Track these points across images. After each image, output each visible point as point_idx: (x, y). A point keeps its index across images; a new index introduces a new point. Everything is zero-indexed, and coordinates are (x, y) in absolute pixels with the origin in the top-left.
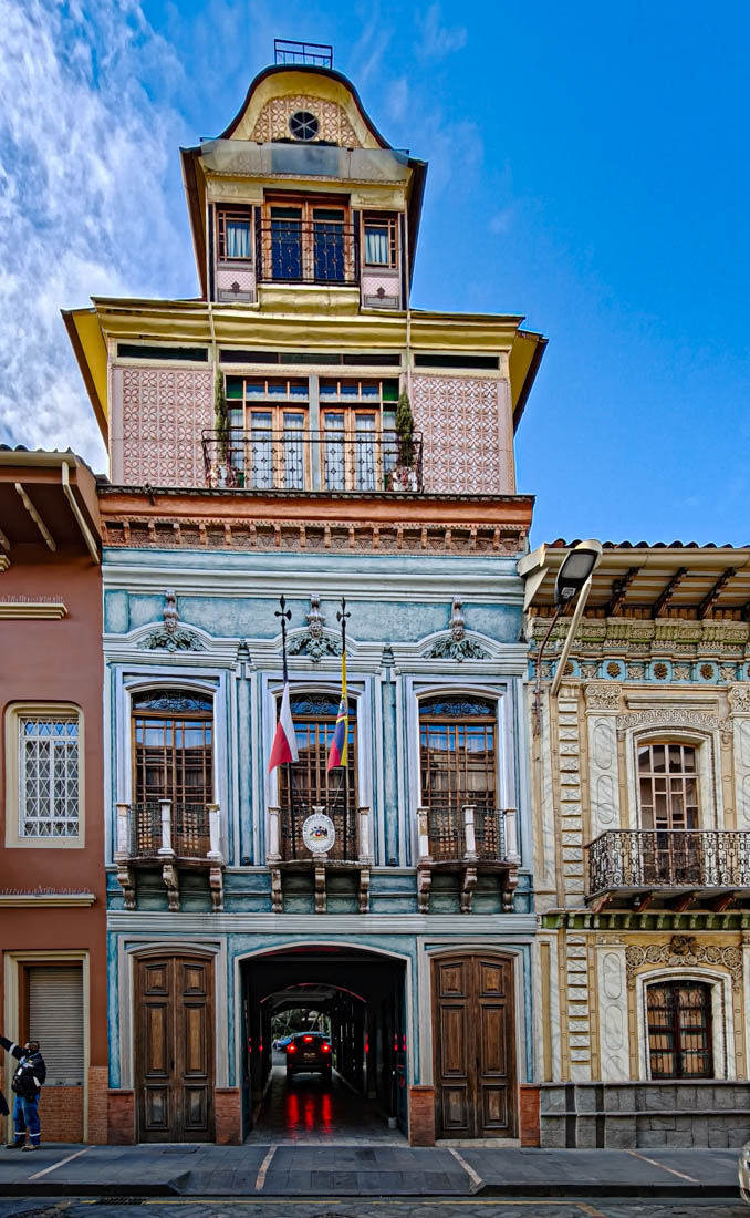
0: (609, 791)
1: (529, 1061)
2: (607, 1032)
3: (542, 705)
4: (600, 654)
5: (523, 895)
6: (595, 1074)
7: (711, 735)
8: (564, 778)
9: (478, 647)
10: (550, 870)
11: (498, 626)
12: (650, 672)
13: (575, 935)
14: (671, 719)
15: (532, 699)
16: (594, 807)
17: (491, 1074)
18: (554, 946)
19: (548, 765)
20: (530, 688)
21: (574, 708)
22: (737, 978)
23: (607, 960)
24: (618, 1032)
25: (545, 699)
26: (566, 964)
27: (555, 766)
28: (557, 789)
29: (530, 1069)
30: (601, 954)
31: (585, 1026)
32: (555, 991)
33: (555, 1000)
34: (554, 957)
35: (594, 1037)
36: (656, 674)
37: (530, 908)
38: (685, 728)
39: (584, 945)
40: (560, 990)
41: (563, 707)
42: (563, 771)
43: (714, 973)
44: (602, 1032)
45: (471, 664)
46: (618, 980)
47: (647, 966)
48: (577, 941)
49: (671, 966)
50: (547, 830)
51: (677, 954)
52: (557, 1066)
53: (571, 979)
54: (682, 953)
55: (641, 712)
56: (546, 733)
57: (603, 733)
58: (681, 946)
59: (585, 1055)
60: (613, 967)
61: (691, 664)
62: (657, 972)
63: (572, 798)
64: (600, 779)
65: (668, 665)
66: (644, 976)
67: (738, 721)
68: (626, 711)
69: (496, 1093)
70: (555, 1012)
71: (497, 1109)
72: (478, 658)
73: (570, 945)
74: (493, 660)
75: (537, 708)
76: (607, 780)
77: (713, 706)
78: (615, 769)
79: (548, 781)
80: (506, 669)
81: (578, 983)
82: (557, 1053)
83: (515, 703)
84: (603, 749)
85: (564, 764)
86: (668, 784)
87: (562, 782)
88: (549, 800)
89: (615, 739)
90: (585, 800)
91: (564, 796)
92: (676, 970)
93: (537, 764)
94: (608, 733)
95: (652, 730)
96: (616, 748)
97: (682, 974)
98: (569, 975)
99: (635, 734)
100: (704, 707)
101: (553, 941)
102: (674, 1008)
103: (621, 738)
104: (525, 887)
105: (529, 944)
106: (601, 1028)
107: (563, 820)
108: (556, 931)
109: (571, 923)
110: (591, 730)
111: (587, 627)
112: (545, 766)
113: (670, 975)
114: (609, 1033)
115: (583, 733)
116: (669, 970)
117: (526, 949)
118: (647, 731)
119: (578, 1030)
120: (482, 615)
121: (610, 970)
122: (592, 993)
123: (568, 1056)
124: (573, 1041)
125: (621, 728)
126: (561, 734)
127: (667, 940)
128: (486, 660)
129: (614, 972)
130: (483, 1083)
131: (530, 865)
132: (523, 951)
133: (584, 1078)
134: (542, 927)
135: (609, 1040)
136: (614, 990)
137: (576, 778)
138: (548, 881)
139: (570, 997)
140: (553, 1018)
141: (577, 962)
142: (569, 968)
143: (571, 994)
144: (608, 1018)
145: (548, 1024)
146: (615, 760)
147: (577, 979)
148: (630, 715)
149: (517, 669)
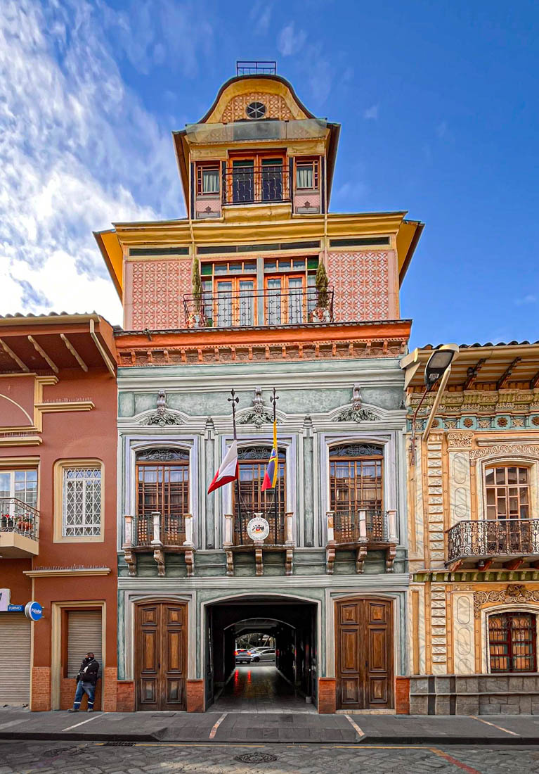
0: (464, 497)
1: (403, 662)
2: (459, 644)
3: (416, 447)
4: (459, 413)
5: (400, 562)
6: (450, 670)
8: (431, 491)
9: (371, 413)
10: (420, 546)
11: (385, 400)
12: (495, 423)
13: (437, 586)
14: (510, 451)
15: (409, 443)
16: (452, 507)
17: (376, 670)
18: (422, 593)
19: (419, 483)
20: (407, 437)
21: (440, 447)
23: (460, 600)
24: (467, 644)
25: (418, 443)
26: (430, 603)
27: (425, 484)
28: (426, 497)
29: (403, 667)
30: (456, 597)
31: (444, 641)
32: (422, 620)
33: (422, 625)
34: (422, 599)
35: (449, 648)
36: (499, 424)
37: (405, 570)
38: (520, 456)
39: (443, 591)
40: (426, 619)
41: (430, 447)
42: (431, 486)
44: (455, 644)
45: (366, 424)
46: (468, 613)
47: (490, 603)
48: (439, 589)
49: (506, 603)
50: (418, 522)
51: (511, 596)
52: (423, 665)
53: (434, 612)
54: (515, 595)
55: (487, 448)
56: (419, 464)
57: (460, 462)
58: (514, 591)
59: (444, 658)
60: (464, 605)
61: (525, 416)
62: (496, 607)
63: (436, 502)
64: (457, 490)
65: (508, 418)
66: (487, 610)
68: (476, 448)
69: (379, 682)
70: (422, 632)
71: (379, 692)
72: (372, 420)
73: (432, 591)
74: (381, 421)
75: (412, 449)
76: (462, 491)
78: (469, 483)
79: (419, 492)
80: (391, 426)
81: (438, 615)
82: (423, 657)
83: (397, 446)
84: (460, 472)
85: (431, 481)
86: (507, 492)
87: (430, 493)
88: (420, 504)
89: (468, 465)
90: (446, 503)
91: (431, 501)
92: (510, 606)
93: (412, 482)
94: (463, 462)
95: (495, 458)
96: (469, 471)
97: (515, 608)
98: (432, 610)
99: (483, 462)
100: (533, 443)
101: (422, 589)
102: (509, 630)
103: (473, 464)
104: (401, 558)
105: (404, 592)
106: (455, 642)
107: (430, 516)
108: (424, 584)
109: (434, 578)
110: (451, 461)
111: (450, 398)
113: (506, 609)
114: (461, 645)
115: (445, 463)
116: (504, 606)
117: (402, 595)
118: (492, 459)
119: (438, 643)
120: (374, 395)
121: (462, 606)
122: (449, 621)
123: (431, 659)
124: (434, 650)
125: (473, 458)
126: (430, 463)
127: (504, 588)
128: (377, 421)
129: (465, 608)
130: (371, 676)
131: (406, 544)
132: (400, 596)
133: (442, 672)
134: (414, 581)
135: (461, 649)
136: (465, 619)
137: (441, 490)
138: (419, 553)
139: (433, 623)
140: (420, 636)
141: (438, 602)
142: (432, 606)
143: (434, 622)
144: (460, 636)
145: (417, 640)
146: (468, 478)
147: (438, 613)
148: (479, 450)
149: (399, 426)
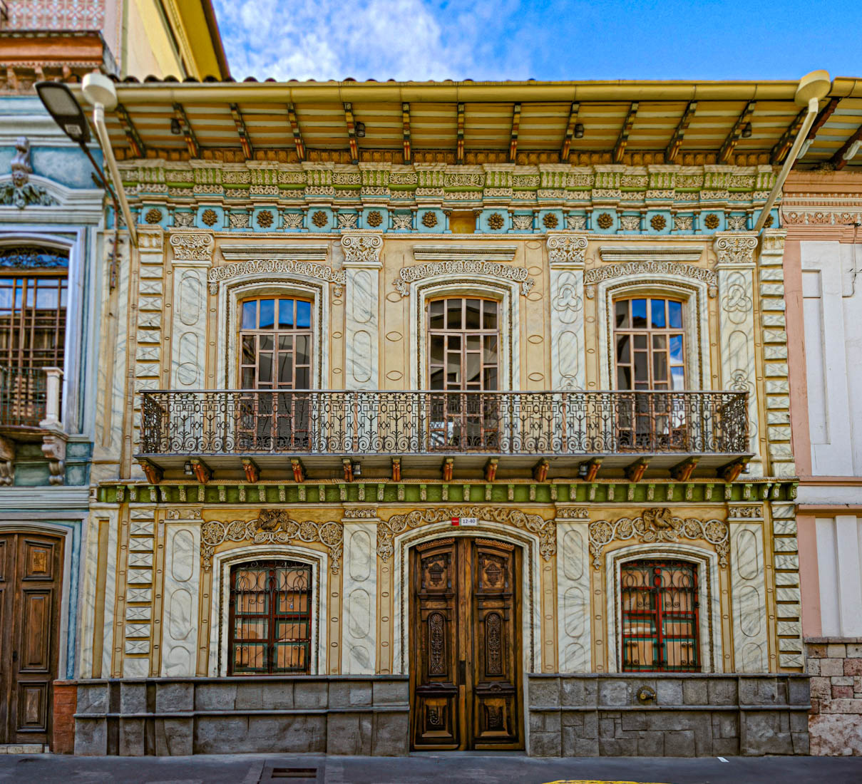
0: (193, 349)
1: (71, 654)
2: (172, 620)
3: (119, 255)
4: (193, 200)
5: (78, 464)
6: (156, 669)
7: (321, 288)
8: (142, 335)
9: (44, 193)
10: (115, 437)
11: (74, 170)
12: (254, 221)
13: (142, 510)
14: (274, 271)
15: (108, 248)
16: (174, 367)
17: (32, 669)
18: (114, 523)
19: (123, 322)
20: (106, 238)
21: (160, 259)
22: (335, 557)
23: (177, 537)
24: (184, 619)
25: (125, 249)
26: (128, 542)
27: (132, 321)
28: (132, 347)
29: (71, 663)
30: (171, 530)
31: (147, 613)
32: (111, 573)
33: (111, 584)
34: (113, 535)
35: (157, 626)
37: (86, 478)
38: (289, 280)
39: (152, 520)
40: (118, 572)
41: (144, 258)
42: (141, 328)
43: (308, 552)
44: (166, 620)
45: (33, 211)
46: (190, 561)
47: (229, 543)
48: (143, 517)
49: (256, 544)
50: (117, 392)
51: (265, 529)
52: (107, 660)
53: (132, 559)
54: (270, 529)
55: (239, 263)
56: (124, 286)
57: (191, 286)
58: (268, 522)
59: (144, 646)
60: (184, 546)
61: (303, 210)
62: (238, 551)
63: (147, 357)
64: (183, 336)
65: (275, 213)
66: (222, 555)
67: (351, 272)
68: (222, 262)
69: (35, 691)
70: (110, 597)
71: (35, 710)
72: (46, 205)
73: (134, 520)
74: (62, 207)
75: (116, 255)
76: (191, 338)
77: (324, 256)
78: (203, 324)
79: (122, 338)
80: (76, 217)
81: (140, 563)
82: (108, 644)
83: (87, 254)
84: (189, 304)
85: (143, 319)
87: (139, 339)
88: (121, 358)
89: (204, 293)
90: (167, 359)
91: (139, 356)
92: (262, 548)
93: (112, 320)
94: (196, 286)
95: (251, 282)
96: (205, 303)
97: (270, 553)
98: (130, 555)
99: (230, 287)
100: (311, 257)
101: (113, 515)
103: (212, 290)
104: (82, 457)
105: (81, 520)
106: (166, 616)
107: (136, 381)
108: (116, 506)
109: (133, 496)
110: (176, 283)
112: (120, 322)
113: (255, 554)
114: (174, 621)
115: (169, 287)
116: (253, 549)
117: (77, 526)
118: (244, 283)
119: (136, 618)
120: (55, 160)
121: (180, 548)
122: (159, 576)
123: (123, 647)
124: (129, 630)
125: (214, 280)
126: (143, 287)
127: (255, 515)
128: (53, 207)
129: (186, 551)
130: (21, 679)
131: (91, 433)
132: (73, 528)
133: (140, 673)
134: (99, 500)
135: (174, 630)
136: (183, 571)
137: (157, 336)
138: (112, 449)
139: (130, 580)
140: (106, 605)
141: (141, 540)
142: (131, 547)
143: (132, 576)
144: (174, 604)
145: (99, 611)
146: (203, 315)
147: (140, 560)
148: (226, 266)
149: (91, 217)
